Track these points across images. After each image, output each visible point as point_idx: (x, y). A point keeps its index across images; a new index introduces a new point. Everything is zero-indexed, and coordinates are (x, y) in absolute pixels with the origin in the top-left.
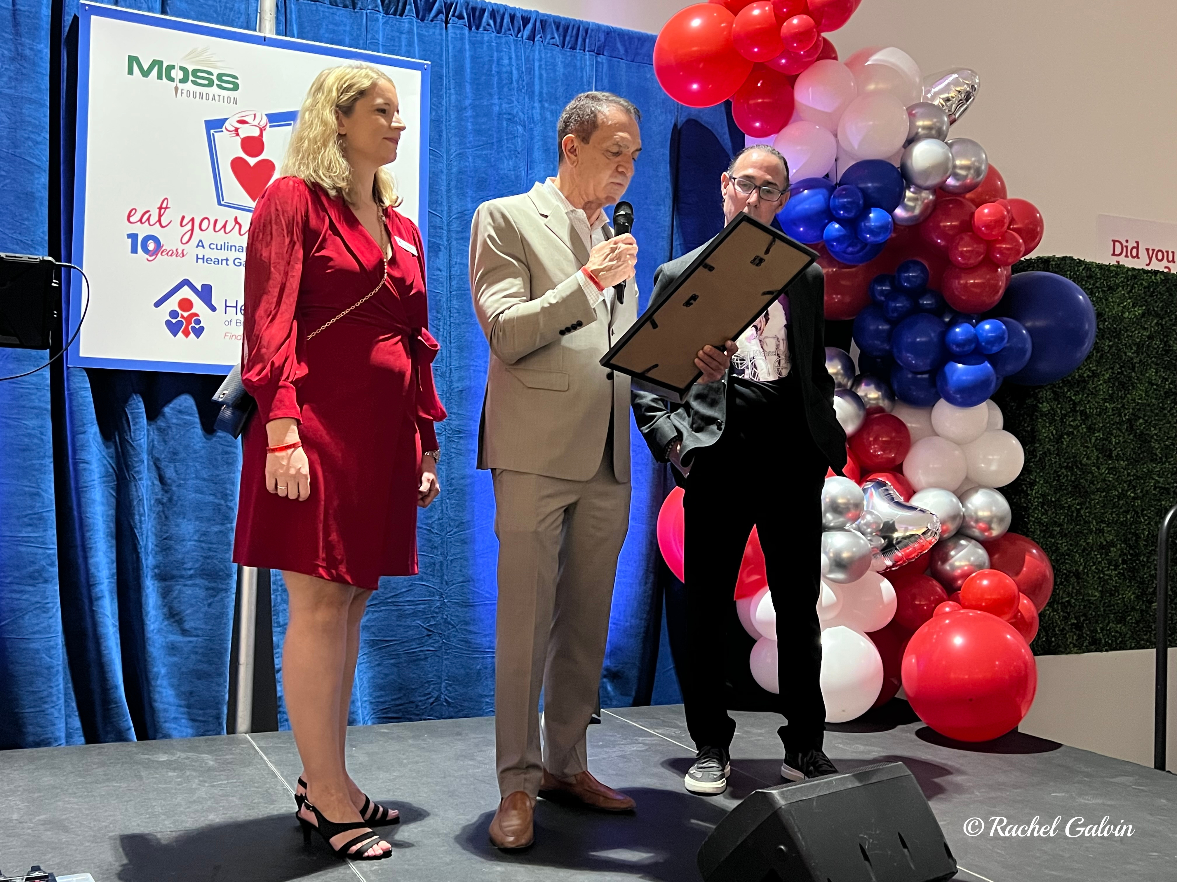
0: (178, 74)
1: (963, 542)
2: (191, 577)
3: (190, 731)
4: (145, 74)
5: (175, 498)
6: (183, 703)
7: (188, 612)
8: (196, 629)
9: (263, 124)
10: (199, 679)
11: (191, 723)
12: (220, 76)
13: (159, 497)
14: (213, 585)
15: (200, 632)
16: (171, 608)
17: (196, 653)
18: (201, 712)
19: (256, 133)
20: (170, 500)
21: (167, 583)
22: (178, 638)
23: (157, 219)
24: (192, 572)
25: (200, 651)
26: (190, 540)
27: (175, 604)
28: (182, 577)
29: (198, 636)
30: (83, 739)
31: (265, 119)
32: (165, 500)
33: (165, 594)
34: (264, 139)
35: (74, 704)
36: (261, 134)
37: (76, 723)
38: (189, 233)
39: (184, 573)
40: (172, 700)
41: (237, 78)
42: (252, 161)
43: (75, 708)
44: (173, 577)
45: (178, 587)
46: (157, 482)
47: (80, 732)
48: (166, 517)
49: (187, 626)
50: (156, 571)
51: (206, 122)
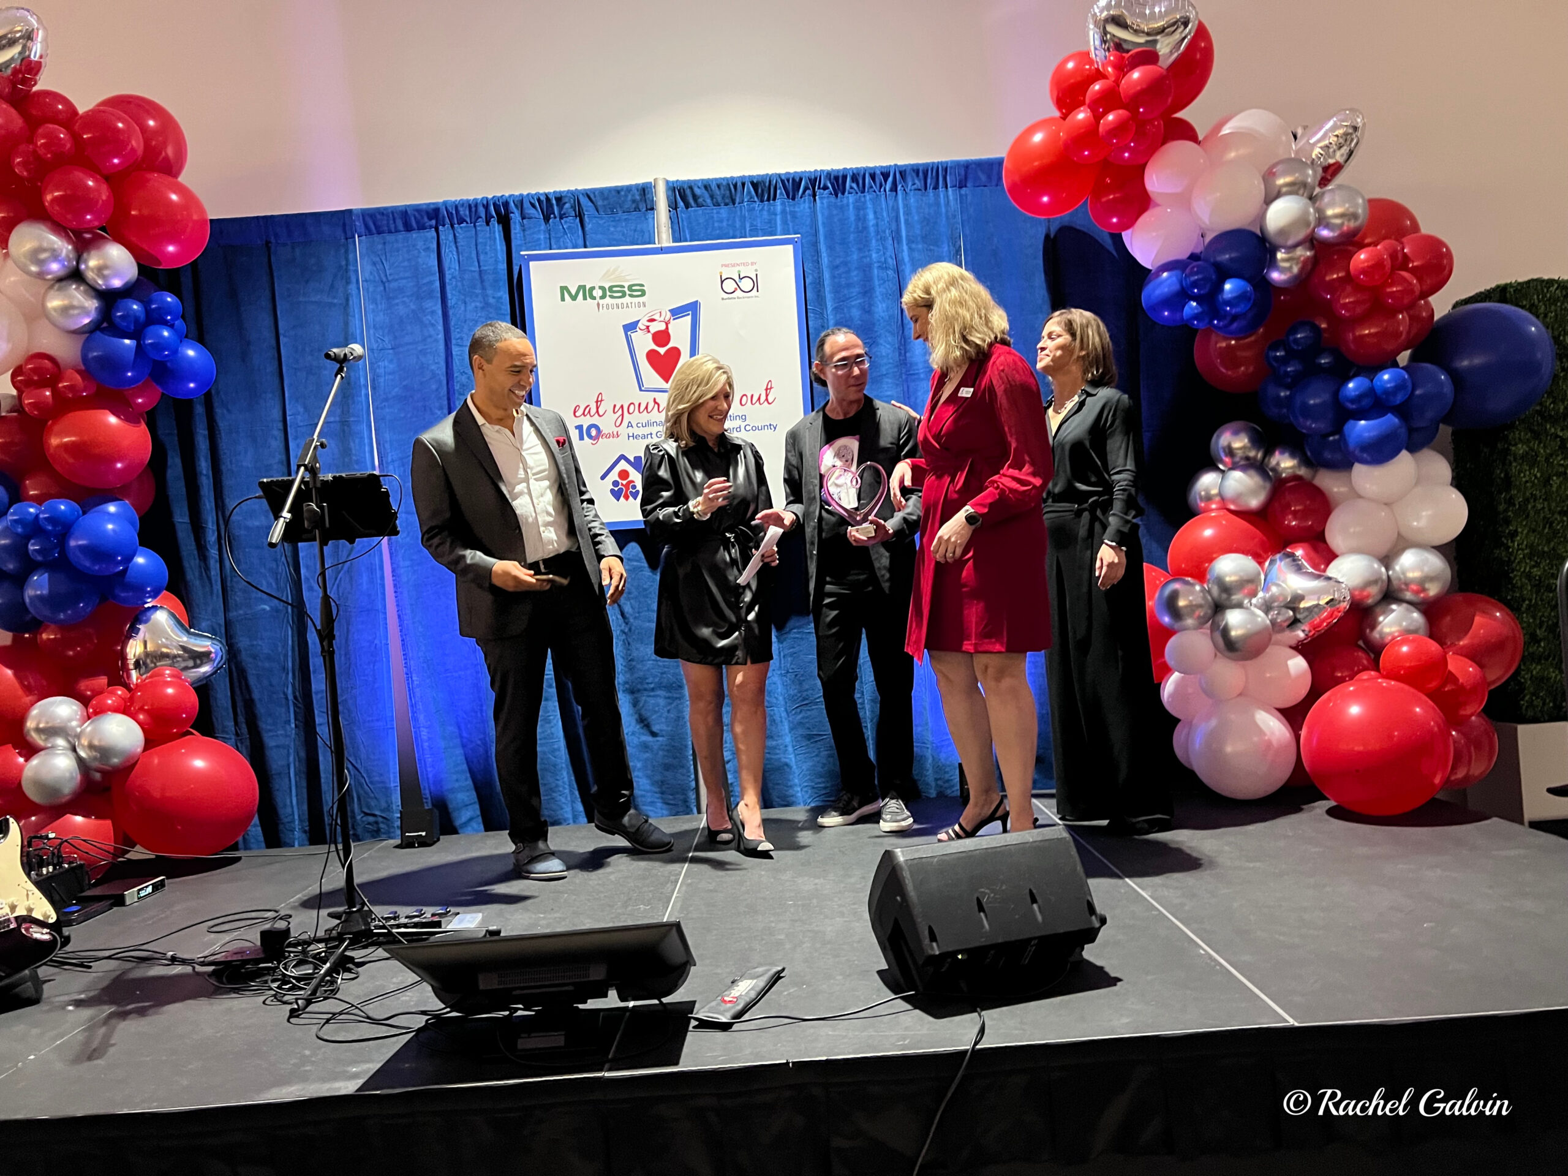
0: (597, 293)
1: (1394, 607)
2: (653, 690)
3: (665, 812)
4: (574, 298)
5: (633, 628)
6: (657, 790)
7: (654, 717)
8: (661, 730)
9: (667, 319)
10: (667, 770)
11: (665, 806)
12: (630, 287)
13: (623, 627)
14: (670, 695)
15: (664, 733)
16: (640, 715)
17: (663, 750)
18: (671, 797)
19: (663, 327)
20: (630, 630)
21: (636, 695)
22: (648, 738)
23: (595, 410)
24: (652, 686)
25: (666, 748)
26: (649, 660)
27: (643, 712)
28: (645, 690)
29: (663, 736)
30: (585, 820)
31: (669, 314)
32: (626, 630)
33: (635, 704)
34: (670, 331)
35: (577, 793)
36: (667, 328)
37: (580, 807)
38: (620, 418)
39: (646, 686)
40: (648, 787)
41: (643, 286)
42: (662, 351)
43: (578, 796)
44: (639, 691)
45: (644, 698)
46: (620, 617)
47: (583, 814)
48: (629, 644)
49: (655, 728)
50: (627, 686)
51: (624, 326)
